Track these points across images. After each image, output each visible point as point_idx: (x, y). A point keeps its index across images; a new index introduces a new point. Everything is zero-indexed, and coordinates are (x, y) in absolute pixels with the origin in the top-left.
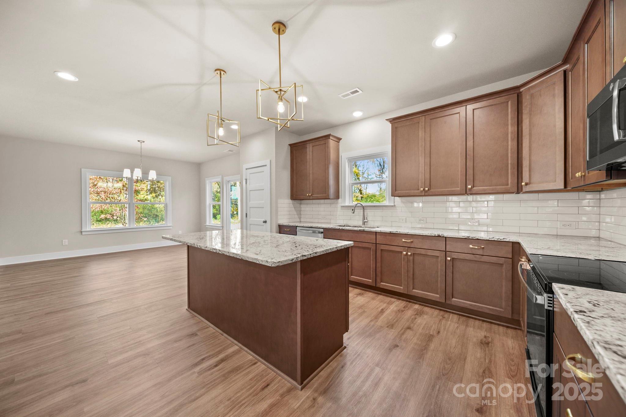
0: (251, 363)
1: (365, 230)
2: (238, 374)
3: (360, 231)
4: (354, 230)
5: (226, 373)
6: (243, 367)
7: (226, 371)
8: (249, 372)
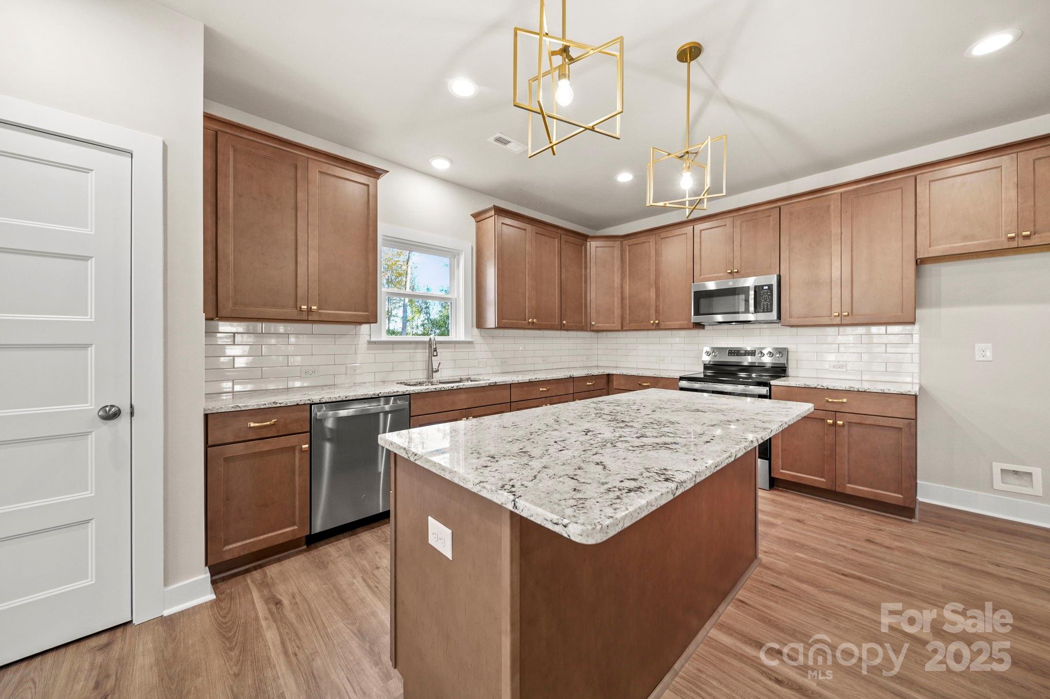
0: (742, 606)
1: (497, 384)
2: (777, 619)
3: (489, 386)
4: (479, 386)
5: (785, 633)
6: (759, 615)
7: (782, 635)
8: (766, 606)
